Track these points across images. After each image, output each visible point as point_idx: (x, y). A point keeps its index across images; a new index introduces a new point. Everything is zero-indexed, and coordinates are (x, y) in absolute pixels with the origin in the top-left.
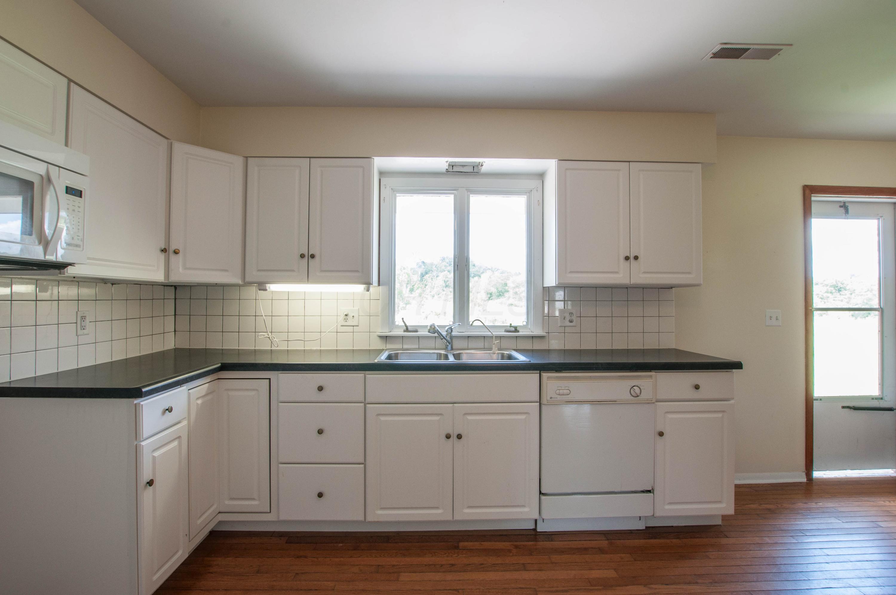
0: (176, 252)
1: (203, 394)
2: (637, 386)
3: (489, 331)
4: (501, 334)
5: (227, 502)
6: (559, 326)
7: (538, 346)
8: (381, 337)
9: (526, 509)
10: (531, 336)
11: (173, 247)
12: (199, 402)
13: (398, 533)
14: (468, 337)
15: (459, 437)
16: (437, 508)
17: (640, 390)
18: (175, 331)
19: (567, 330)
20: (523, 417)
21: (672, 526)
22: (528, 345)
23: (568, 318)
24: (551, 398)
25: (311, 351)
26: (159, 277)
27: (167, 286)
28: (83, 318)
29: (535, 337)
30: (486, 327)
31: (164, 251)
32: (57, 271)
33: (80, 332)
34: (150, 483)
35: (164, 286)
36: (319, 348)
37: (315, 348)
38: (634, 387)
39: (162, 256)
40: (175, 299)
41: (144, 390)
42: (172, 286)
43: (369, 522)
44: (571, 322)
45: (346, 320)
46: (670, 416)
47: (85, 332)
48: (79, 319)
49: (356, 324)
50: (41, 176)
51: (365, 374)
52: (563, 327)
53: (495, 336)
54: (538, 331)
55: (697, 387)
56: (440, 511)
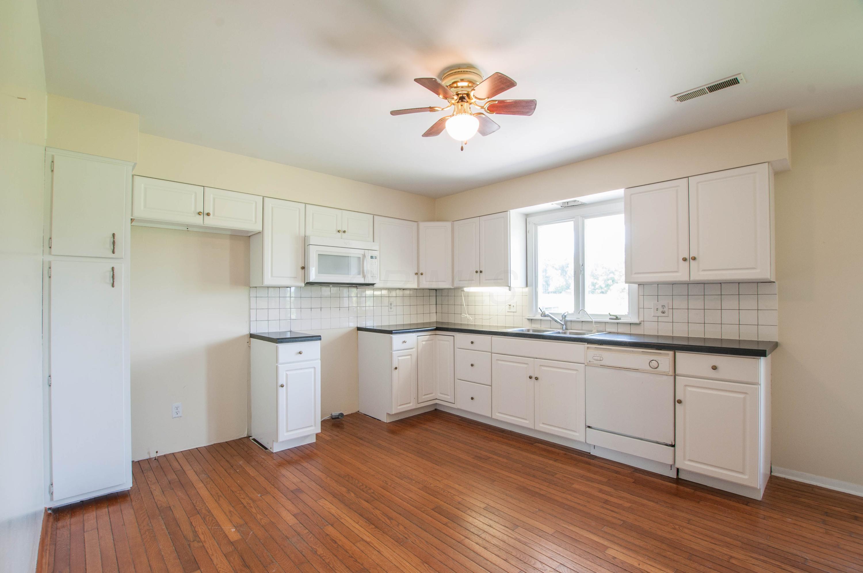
0: (422, 274)
1: (426, 340)
2: (656, 361)
3: (590, 318)
4: (606, 321)
5: (439, 394)
6: (652, 316)
7: (635, 330)
8: (528, 319)
9: (577, 434)
10: (629, 323)
11: (421, 272)
12: (424, 343)
13: (511, 431)
14: (582, 321)
15: (537, 379)
16: (526, 419)
17: (657, 363)
18: (436, 313)
19: (660, 319)
20: (575, 372)
21: (706, 486)
22: (626, 330)
23: (661, 309)
24: (590, 361)
25: (493, 326)
26: (415, 286)
27: (431, 289)
28: (391, 304)
29: (632, 323)
30: (588, 315)
31: (417, 274)
32: (372, 286)
33: (390, 310)
34: (396, 368)
35: (430, 289)
36: (497, 325)
37: (495, 325)
38: (653, 361)
39: (416, 276)
40: (436, 296)
41: (393, 332)
42: (434, 289)
43: (493, 419)
44: (663, 313)
45: (510, 308)
46: (689, 389)
47: (392, 310)
48: (389, 304)
49: (515, 311)
50: (363, 255)
51: (492, 337)
52: (656, 316)
53: (595, 322)
54: (635, 320)
55: (714, 368)
56: (527, 422)
